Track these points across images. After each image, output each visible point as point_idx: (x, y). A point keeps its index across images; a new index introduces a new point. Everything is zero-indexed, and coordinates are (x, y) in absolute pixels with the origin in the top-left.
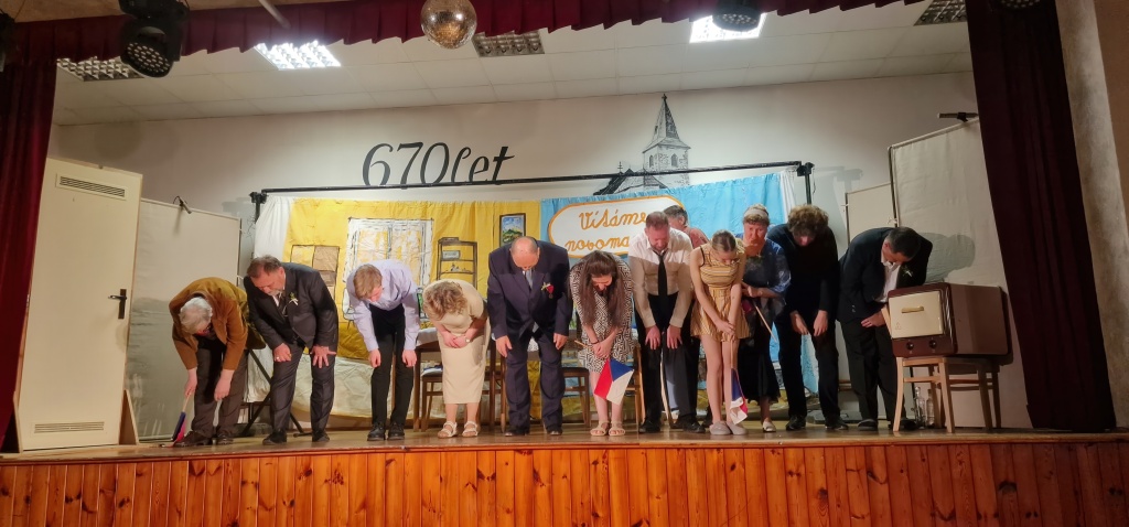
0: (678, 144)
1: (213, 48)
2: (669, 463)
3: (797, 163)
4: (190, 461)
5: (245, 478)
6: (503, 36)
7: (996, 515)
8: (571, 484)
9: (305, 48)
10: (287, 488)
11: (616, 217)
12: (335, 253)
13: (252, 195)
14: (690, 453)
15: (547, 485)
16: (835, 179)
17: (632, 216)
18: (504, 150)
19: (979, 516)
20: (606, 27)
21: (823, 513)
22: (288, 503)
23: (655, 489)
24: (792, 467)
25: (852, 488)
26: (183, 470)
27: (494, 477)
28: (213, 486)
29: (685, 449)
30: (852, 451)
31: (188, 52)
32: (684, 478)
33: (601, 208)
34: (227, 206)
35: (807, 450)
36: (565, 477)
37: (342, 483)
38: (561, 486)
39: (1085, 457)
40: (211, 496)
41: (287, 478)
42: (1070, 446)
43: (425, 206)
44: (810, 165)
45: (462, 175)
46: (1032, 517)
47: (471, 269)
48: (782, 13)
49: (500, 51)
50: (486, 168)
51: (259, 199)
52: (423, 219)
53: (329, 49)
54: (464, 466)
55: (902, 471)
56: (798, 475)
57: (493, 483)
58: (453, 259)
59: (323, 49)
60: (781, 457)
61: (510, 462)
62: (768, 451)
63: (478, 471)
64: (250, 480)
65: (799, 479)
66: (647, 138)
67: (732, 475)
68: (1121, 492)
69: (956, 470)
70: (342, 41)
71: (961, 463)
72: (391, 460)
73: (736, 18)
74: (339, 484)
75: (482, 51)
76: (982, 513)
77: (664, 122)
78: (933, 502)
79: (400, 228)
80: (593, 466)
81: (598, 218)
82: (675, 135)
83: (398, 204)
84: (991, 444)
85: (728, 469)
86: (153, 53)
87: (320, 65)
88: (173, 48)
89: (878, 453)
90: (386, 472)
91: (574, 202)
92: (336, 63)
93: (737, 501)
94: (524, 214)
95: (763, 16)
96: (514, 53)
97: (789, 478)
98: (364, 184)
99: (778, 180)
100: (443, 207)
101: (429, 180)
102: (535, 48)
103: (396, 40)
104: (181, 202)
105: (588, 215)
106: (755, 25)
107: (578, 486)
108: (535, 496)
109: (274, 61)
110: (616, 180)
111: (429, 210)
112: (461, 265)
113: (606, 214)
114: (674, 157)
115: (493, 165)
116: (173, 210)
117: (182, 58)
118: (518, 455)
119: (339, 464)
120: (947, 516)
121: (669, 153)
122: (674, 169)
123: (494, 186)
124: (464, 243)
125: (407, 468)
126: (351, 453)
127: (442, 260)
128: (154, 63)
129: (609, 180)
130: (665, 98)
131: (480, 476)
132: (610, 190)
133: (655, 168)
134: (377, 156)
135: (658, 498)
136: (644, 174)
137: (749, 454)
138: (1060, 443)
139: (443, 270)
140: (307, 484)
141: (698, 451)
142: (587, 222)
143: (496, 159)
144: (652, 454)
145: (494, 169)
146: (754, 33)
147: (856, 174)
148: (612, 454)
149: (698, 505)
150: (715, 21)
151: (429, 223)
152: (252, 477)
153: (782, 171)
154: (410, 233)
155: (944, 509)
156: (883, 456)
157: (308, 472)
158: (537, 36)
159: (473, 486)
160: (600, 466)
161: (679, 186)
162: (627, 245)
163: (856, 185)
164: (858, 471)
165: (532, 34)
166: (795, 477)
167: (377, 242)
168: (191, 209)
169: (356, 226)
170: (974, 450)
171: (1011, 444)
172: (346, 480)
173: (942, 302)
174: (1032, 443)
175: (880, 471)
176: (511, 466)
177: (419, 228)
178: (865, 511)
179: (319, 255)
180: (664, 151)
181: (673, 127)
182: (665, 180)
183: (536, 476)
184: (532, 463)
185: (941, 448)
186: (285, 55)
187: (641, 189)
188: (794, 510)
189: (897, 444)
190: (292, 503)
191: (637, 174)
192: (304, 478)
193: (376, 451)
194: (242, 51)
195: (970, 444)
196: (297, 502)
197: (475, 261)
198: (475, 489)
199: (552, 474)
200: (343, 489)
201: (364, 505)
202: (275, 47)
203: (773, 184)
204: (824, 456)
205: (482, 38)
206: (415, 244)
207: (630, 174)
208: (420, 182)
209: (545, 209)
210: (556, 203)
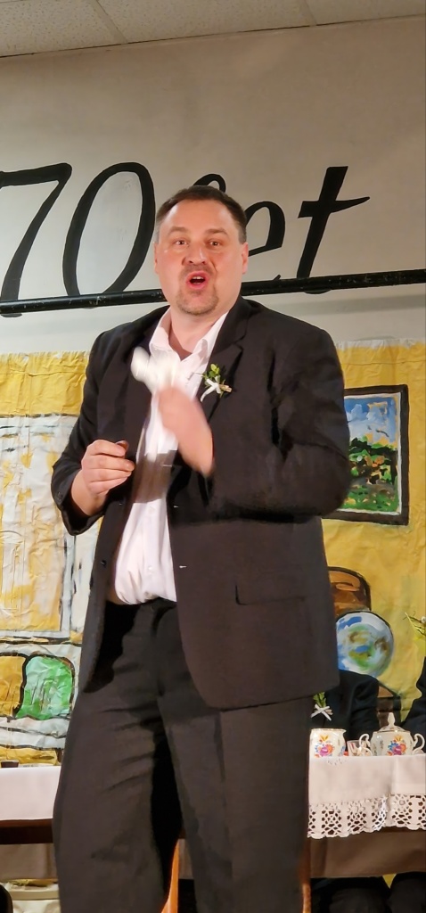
18: (335, 177)
50: (275, 239)
94: (404, 390)
101: (86, 287)
115: (298, 230)
143: (307, 209)
145: (304, 243)
154: (27, 460)
208: (60, 291)
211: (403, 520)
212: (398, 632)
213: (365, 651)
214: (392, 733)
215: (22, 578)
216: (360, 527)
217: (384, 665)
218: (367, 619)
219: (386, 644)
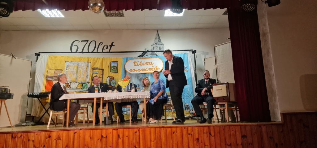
0: (161, 44)
1: (24, 9)
2: (156, 132)
3: (192, 50)
4: (12, 133)
5: (29, 139)
6: (113, 11)
7: (241, 144)
8: (129, 138)
9: (53, 11)
10: (43, 142)
11: (144, 63)
12: (61, 71)
13: (36, 54)
14: (162, 129)
15: (122, 139)
16: (202, 55)
17: (148, 63)
18: (113, 43)
19: (237, 145)
20: (142, 10)
21: (197, 145)
22: (43, 146)
23: (153, 139)
24: (189, 132)
25: (205, 138)
26: (10, 136)
27: (106, 137)
28: (19, 141)
29: (161, 128)
30: (205, 127)
31: (16, 10)
32: (160, 136)
33: (140, 60)
34: (27, 57)
35: (194, 128)
36: (127, 136)
37: (60, 140)
38: (126, 139)
39: (264, 129)
40: (18, 144)
41: (43, 138)
42: (260, 126)
43: (89, 58)
44: (195, 51)
45: (100, 50)
46: (250, 145)
47: (101, 77)
48: (189, 9)
49: (111, 15)
50: (107, 48)
51: (38, 55)
52: (88, 62)
53: (61, 12)
54: (98, 133)
55: (218, 133)
56: (191, 134)
57: (106, 139)
58: (96, 74)
59: (59, 11)
60: (186, 130)
61: (111, 132)
62: (183, 128)
63: (102, 135)
64: (31, 139)
65: (191, 136)
66: (152, 42)
67: (174, 135)
68: (272, 138)
69: (232, 132)
70: (64, 9)
71: (233, 130)
72: (76, 133)
73: (177, 10)
74: (59, 140)
75: (106, 15)
76: (238, 144)
77: (157, 38)
78: (226, 141)
79: (81, 65)
80: (135, 133)
81: (139, 63)
82: (160, 41)
83: (81, 57)
84: (240, 125)
85: (173, 133)
86: (4, 10)
87: (58, 16)
88: (10, 8)
89: (212, 128)
90: (74, 136)
91: (132, 59)
92: (63, 16)
93: (175, 142)
94: (118, 62)
95: (184, 10)
96: (116, 16)
97: (189, 135)
98: (70, 52)
99: (187, 54)
100: (94, 59)
101: (90, 51)
102: (122, 15)
103: (81, 10)
104: (13, 55)
105: (136, 62)
106: (182, 12)
107: (131, 139)
108: (118, 142)
109: (44, 15)
110: (144, 53)
111: (90, 59)
112: (98, 75)
113: (141, 62)
114: (160, 47)
115: (109, 47)
116: (10, 57)
117: (13, 12)
118: (113, 130)
119: (59, 134)
120: (229, 145)
121: (159, 46)
122: (160, 50)
123: (109, 53)
124: (100, 69)
125: (80, 135)
126: (63, 131)
127: (93, 74)
128: (4, 13)
129: (142, 53)
130: (158, 31)
131: (102, 137)
132: (142, 55)
133: (155, 50)
134: (74, 44)
135: (153, 142)
136: (152, 51)
137: (178, 129)
138: (258, 125)
140: (49, 140)
141: (165, 128)
142: (136, 64)
143: (110, 46)
144: (152, 129)
145: (109, 49)
146: (181, 15)
147: (207, 54)
148: (141, 129)
149: (164, 143)
150: (171, 10)
151: (90, 63)
152: (31, 138)
153: (188, 52)
154: (84, 66)
155: (228, 143)
156: (213, 129)
157: (50, 137)
158: (122, 12)
159: (100, 140)
160: (137, 133)
161: (161, 55)
162: (147, 71)
163: (207, 56)
164: (207, 133)
165: (121, 11)
166: (190, 135)
167: (74, 69)
168: (16, 57)
169: (68, 63)
170: (236, 127)
171: (245, 125)
172: (61, 139)
173: (227, 87)
174: (251, 125)
175: (212, 133)
176: (111, 134)
177: (86, 65)
178: (208, 144)
179: (56, 72)
180: (157, 45)
181: (160, 39)
182: (157, 53)
183: (119, 136)
184: (118, 133)
185: (228, 127)
186: (47, 13)
187: (151, 56)
188: (190, 144)
189: (217, 126)
190: (44, 146)
191: (150, 52)
192: (48, 138)
193: (71, 130)
194: (33, 11)
195: (235, 126)
196: (46, 146)
197: (103, 74)
198: (101, 140)
199: (123, 136)
200: (60, 142)
201: (67, 146)
202: (43, 10)
203: (186, 55)
204: (198, 129)
205: (107, 11)
206: (85, 69)
207: (148, 51)
208: (87, 51)
209: (124, 60)
210: (127, 59)
211: (117, 73)
212: (117, 82)
213: (114, 83)
214: (116, 91)
215: (83, 76)
216: (113, 73)
217: (115, 85)
218: (114, 81)
219: (115, 83)
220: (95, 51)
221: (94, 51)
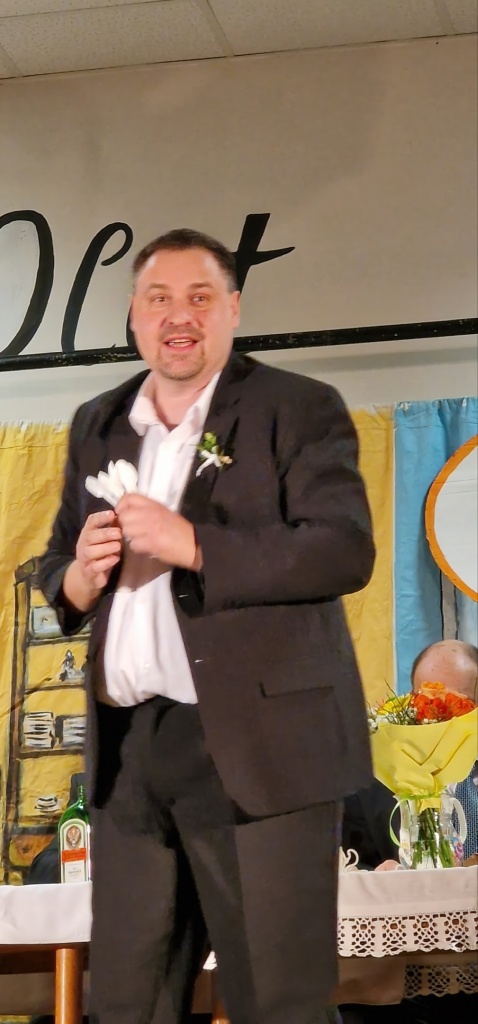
18: (255, 225)
127: (32, 642)
139: (32, 680)
209: (410, 441)
210: (450, 414)
220: (49, 338)
221: (29, 350)
